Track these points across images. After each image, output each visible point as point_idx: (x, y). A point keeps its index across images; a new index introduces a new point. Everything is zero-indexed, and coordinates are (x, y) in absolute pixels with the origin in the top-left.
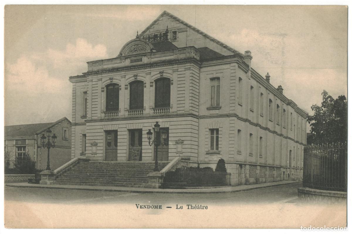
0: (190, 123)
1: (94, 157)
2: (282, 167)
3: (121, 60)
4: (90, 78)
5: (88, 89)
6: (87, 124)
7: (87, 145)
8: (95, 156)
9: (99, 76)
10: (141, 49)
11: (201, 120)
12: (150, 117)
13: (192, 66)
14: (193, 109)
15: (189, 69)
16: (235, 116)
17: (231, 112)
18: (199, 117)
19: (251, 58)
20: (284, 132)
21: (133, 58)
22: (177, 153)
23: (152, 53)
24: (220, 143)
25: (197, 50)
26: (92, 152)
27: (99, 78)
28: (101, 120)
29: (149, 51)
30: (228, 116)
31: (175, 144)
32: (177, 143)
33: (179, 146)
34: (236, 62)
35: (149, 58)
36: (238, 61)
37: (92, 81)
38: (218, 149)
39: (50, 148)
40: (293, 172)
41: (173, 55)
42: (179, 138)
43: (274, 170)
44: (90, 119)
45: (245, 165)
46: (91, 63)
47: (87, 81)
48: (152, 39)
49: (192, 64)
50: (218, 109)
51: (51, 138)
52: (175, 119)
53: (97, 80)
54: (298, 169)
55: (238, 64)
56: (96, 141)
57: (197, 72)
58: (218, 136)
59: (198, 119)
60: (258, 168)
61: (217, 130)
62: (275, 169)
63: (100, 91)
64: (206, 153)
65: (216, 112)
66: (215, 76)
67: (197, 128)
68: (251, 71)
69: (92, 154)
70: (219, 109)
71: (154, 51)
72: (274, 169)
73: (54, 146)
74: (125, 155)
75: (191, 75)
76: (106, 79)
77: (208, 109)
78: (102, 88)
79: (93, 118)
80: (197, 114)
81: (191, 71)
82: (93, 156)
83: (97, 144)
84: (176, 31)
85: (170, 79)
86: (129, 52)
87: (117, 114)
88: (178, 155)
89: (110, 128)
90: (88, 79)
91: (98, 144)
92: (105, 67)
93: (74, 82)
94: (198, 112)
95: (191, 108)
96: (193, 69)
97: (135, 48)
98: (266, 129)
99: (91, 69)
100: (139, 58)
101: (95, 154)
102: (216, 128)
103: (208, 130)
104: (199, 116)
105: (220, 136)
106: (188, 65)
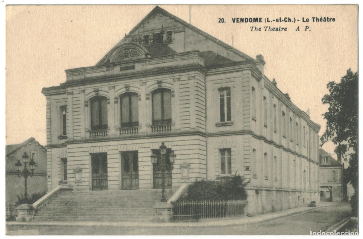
0: (197, 142)
1: (78, 186)
2: (296, 191)
3: (108, 67)
4: (69, 89)
5: (67, 104)
6: (69, 146)
7: (68, 172)
8: (80, 184)
9: (82, 88)
10: (134, 54)
11: (210, 139)
12: (147, 136)
13: (197, 75)
14: (200, 125)
15: (194, 78)
16: (251, 133)
17: (246, 128)
18: (207, 135)
19: (263, 63)
20: (297, 150)
21: (123, 66)
22: (183, 179)
23: (147, 59)
24: (233, 165)
25: (201, 55)
26: (75, 179)
27: (80, 90)
28: (86, 141)
29: (144, 56)
30: (242, 133)
31: (179, 168)
32: (182, 167)
33: (185, 171)
34: (249, 70)
35: (143, 65)
36: (251, 67)
37: (72, 93)
38: (231, 173)
39: (27, 177)
40: (307, 197)
41: (173, 61)
42: (184, 161)
43: (290, 195)
44: (72, 140)
45: (262, 190)
46: (70, 72)
47: (65, 93)
48: (151, 41)
49: (197, 72)
50: (229, 125)
51: (28, 165)
52: (178, 138)
53: (78, 92)
54: (312, 192)
55: (251, 71)
56: (81, 167)
57: (203, 81)
58: (231, 157)
59: (205, 137)
60: (274, 193)
61: (229, 150)
62: (291, 193)
63: (83, 106)
64: (217, 178)
65: (227, 129)
66: (224, 86)
67: (204, 148)
68: (264, 79)
69: (76, 183)
70: (231, 125)
71: (149, 56)
72: (289, 193)
73: (32, 174)
74: (117, 183)
75: (196, 85)
76: (90, 91)
77: (218, 125)
78: (85, 102)
79: (75, 138)
80: (204, 131)
81: (196, 81)
82: (77, 184)
83: (81, 171)
84: (171, 31)
85: (170, 90)
86: (118, 58)
87: (106, 134)
88: (183, 181)
89: (97, 150)
90: (66, 91)
91: (83, 170)
92: (88, 76)
93: (48, 95)
94: (205, 129)
95: (197, 125)
96: (199, 78)
97: (126, 53)
98: (280, 147)
99: (71, 79)
100: (132, 65)
101: (80, 182)
102: (227, 147)
103: (218, 150)
104: (207, 133)
105: (233, 157)
106: (192, 73)
